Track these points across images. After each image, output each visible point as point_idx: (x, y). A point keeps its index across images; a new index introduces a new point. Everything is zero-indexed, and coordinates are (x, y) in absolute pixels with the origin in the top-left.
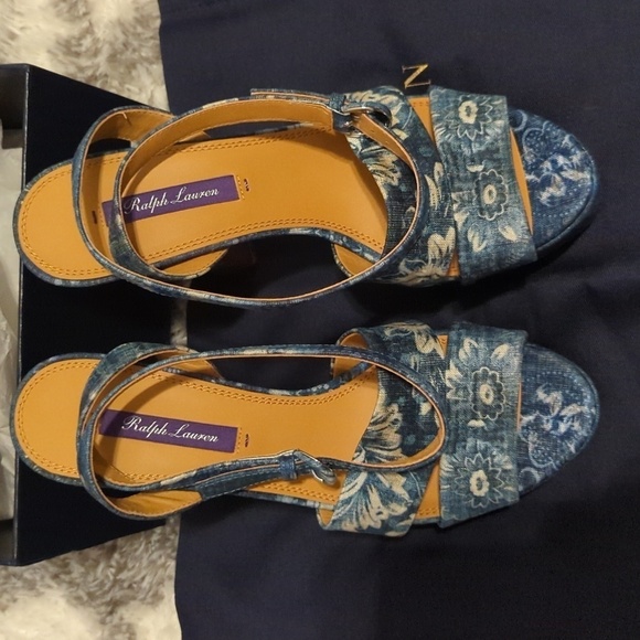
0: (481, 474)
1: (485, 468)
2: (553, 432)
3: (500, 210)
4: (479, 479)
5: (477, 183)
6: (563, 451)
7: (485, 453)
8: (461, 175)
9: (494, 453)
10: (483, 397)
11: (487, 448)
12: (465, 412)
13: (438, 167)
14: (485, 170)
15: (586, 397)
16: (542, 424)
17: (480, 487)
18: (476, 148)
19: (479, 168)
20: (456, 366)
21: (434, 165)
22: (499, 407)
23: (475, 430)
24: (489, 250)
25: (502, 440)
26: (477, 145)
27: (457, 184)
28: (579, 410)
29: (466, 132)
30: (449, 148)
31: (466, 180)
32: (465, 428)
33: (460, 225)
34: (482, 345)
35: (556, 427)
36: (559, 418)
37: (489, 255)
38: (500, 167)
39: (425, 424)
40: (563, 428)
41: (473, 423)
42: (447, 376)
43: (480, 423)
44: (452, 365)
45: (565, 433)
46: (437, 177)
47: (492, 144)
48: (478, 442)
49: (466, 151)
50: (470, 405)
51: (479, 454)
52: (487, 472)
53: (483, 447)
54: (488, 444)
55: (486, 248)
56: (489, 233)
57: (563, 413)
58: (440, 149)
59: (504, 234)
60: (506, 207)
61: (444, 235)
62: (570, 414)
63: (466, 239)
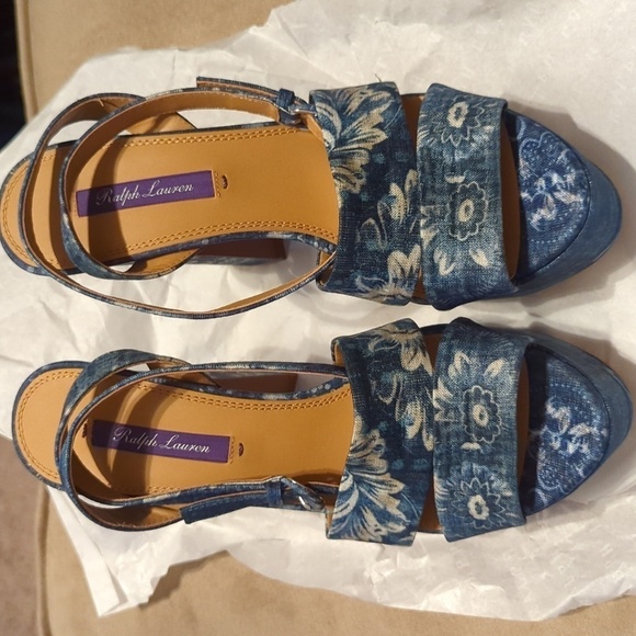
0: (479, 498)
1: (483, 492)
2: (561, 452)
3: (474, 230)
4: (477, 504)
5: (454, 197)
6: (570, 475)
7: (482, 477)
8: (437, 186)
9: (492, 478)
10: (477, 419)
11: (484, 472)
12: (457, 435)
13: (411, 175)
14: (465, 181)
15: (595, 417)
16: (551, 441)
17: (480, 512)
18: (459, 156)
19: (460, 179)
20: (446, 385)
21: (407, 172)
22: (496, 429)
23: (470, 453)
24: (456, 274)
25: (500, 464)
26: (461, 153)
27: (430, 196)
28: (588, 430)
29: (451, 137)
30: (429, 155)
31: (441, 192)
32: (460, 452)
33: (426, 243)
34: (474, 360)
35: (564, 447)
36: (567, 437)
37: (456, 279)
38: (483, 179)
39: (413, 447)
40: (571, 449)
41: (466, 446)
42: (434, 397)
43: (475, 446)
44: (440, 384)
45: (573, 455)
46: (407, 187)
47: (477, 152)
48: (474, 466)
49: (448, 159)
50: (462, 427)
51: (476, 479)
52: (485, 498)
53: (479, 471)
54: (486, 468)
55: (453, 272)
56: (459, 255)
57: (572, 432)
58: (419, 154)
59: (474, 257)
60: (481, 227)
61: (407, 253)
62: (579, 434)
63: (432, 259)
